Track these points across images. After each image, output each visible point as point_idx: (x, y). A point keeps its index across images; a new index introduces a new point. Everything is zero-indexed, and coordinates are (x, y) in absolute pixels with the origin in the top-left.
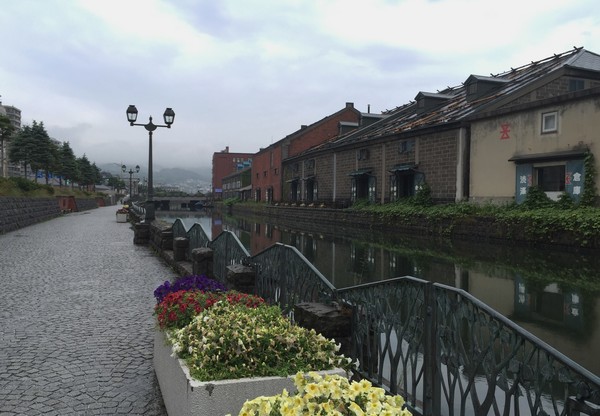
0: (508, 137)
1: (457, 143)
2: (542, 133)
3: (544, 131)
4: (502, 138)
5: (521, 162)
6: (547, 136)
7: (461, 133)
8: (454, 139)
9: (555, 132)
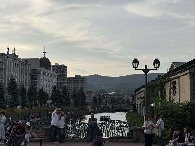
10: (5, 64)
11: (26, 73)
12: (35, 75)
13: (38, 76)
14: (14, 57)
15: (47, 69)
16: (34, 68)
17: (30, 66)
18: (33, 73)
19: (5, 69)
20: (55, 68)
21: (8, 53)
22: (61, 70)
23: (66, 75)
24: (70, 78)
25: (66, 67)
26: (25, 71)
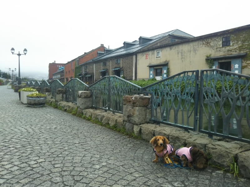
0: (147, 59)
1: (133, 60)
2: (156, 57)
3: (157, 57)
4: (146, 59)
5: (151, 67)
6: (158, 58)
7: (134, 57)
8: (132, 59)
9: (160, 57)
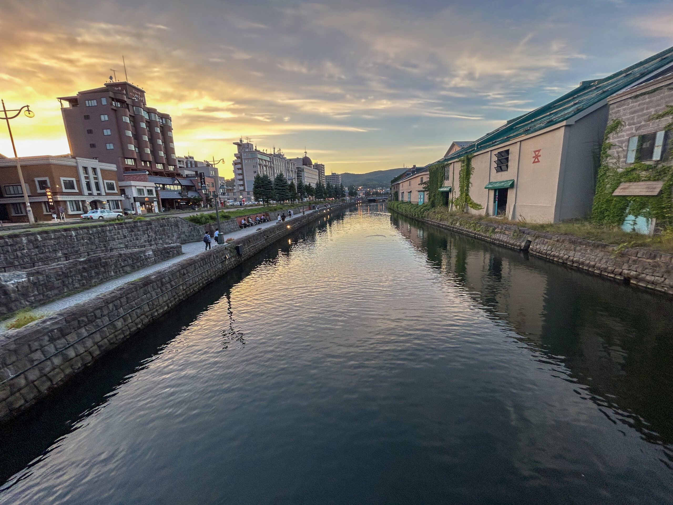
10: (273, 163)
11: (292, 171)
12: (299, 172)
13: (302, 173)
14: (280, 156)
15: (309, 167)
16: (298, 167)
17: (294, 165)
18: (298, 171)
19: (273, 168)
20: (315, 167)
21: (274, 153)
22: (320, 168)
23: (324, 173)
24: (327, 176)
25: (323, 166)
26: (290, 169)
